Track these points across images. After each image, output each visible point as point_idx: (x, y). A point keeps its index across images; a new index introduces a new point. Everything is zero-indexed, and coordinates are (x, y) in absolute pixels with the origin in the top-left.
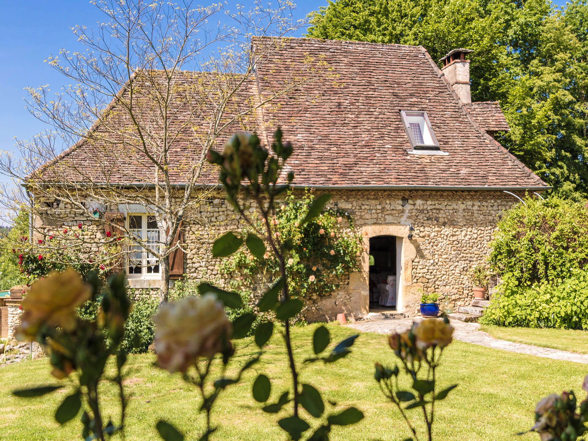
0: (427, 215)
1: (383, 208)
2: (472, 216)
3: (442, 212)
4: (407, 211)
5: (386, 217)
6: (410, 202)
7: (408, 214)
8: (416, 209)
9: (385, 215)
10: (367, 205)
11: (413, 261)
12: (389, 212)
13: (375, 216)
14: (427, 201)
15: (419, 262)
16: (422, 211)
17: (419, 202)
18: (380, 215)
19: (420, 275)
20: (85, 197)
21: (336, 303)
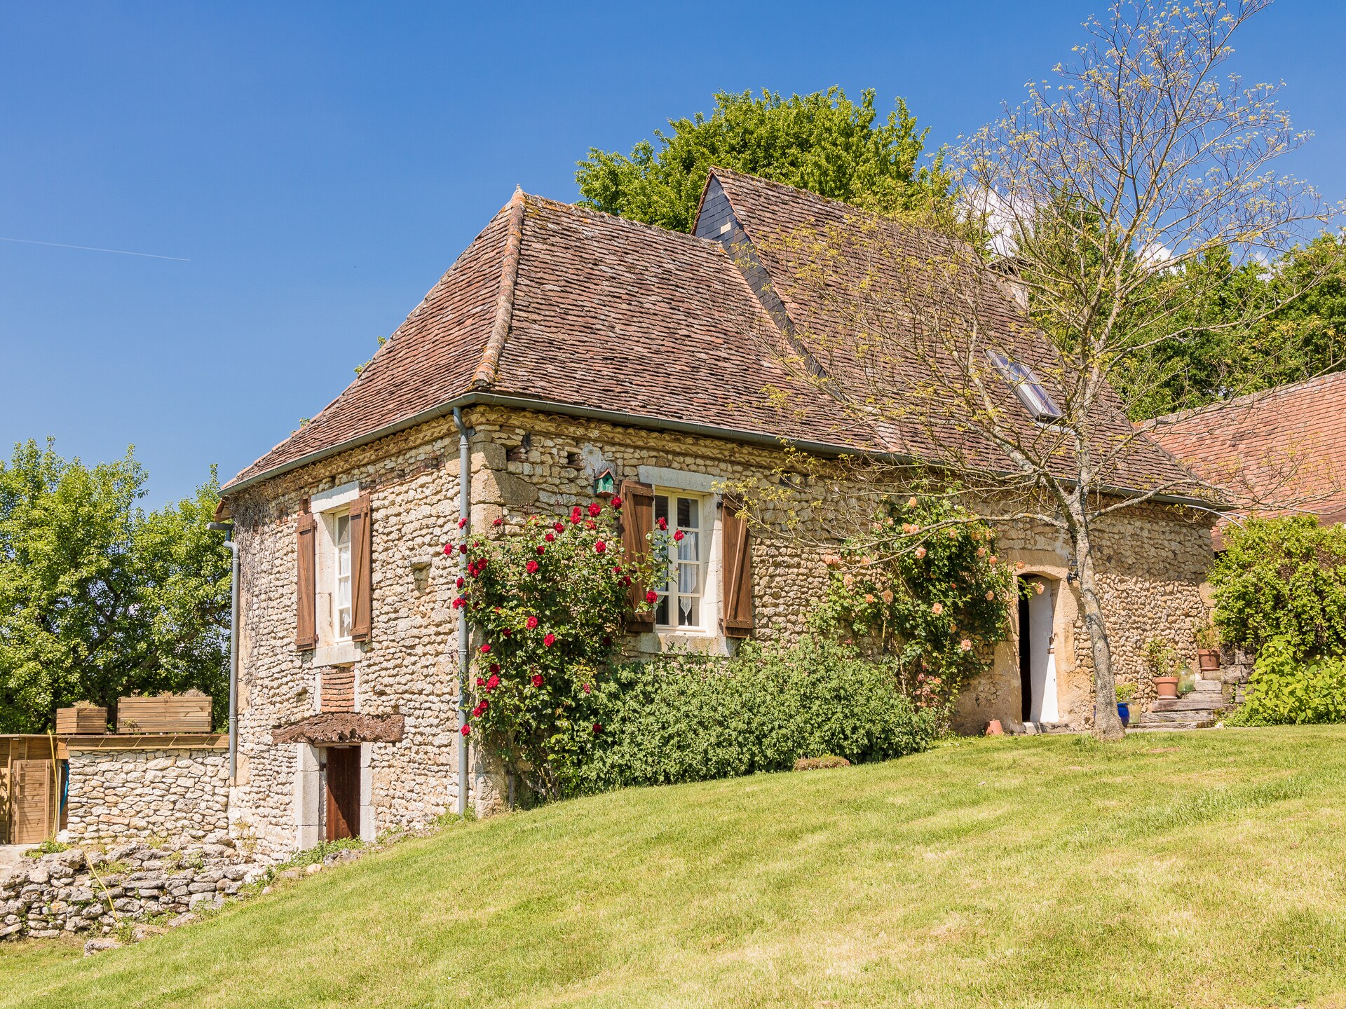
2: (1142, 547)
5: (1037, 537)
7: (1064, 536)
9: (1035, 534)
11: (1073, 625)
12: (1040, 529)
13: (1022, 534)
15: (1081, 628)
18: (1029, 532)
19: (1085, 652)
20: (578, 441)
21: (977, 699)
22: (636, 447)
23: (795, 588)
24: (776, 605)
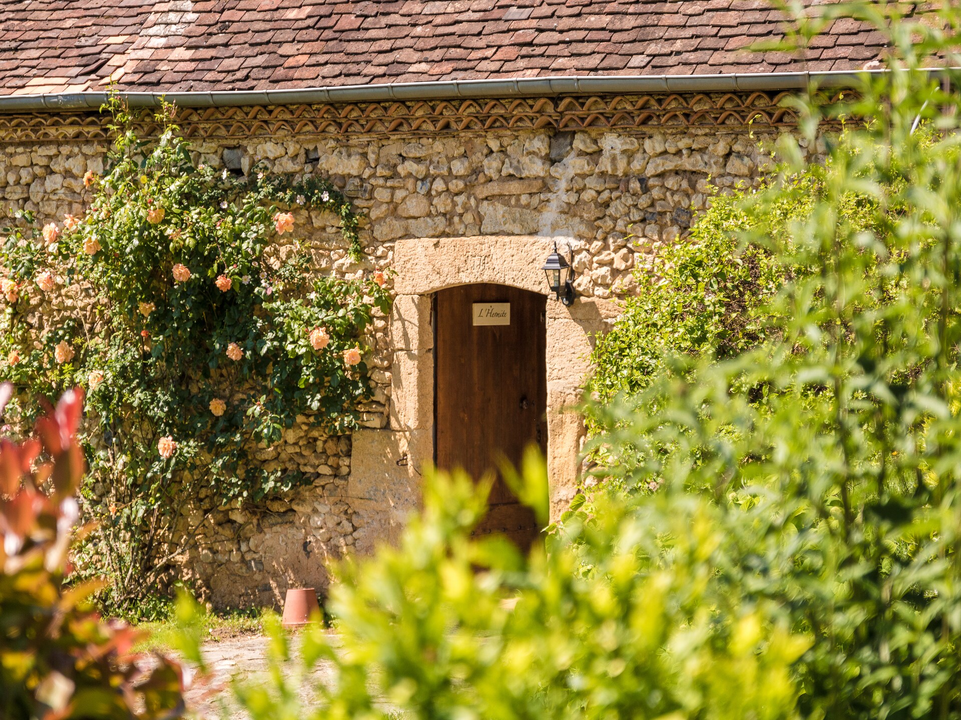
0: (644, 201)
1: (476, 171)
3: (703, 184)
4: (563, 185)
5: (485, 207)
6: (579, 143)
7: (565, 198)
8: (603, 174)
9: (479, 201)
10: (418, 160)
12: (494, 189)
13: (441, 204)
14: (642, 137)
16: (619, 183)
17: (612, 143)
18: (460, 199)
21: (306, 544)
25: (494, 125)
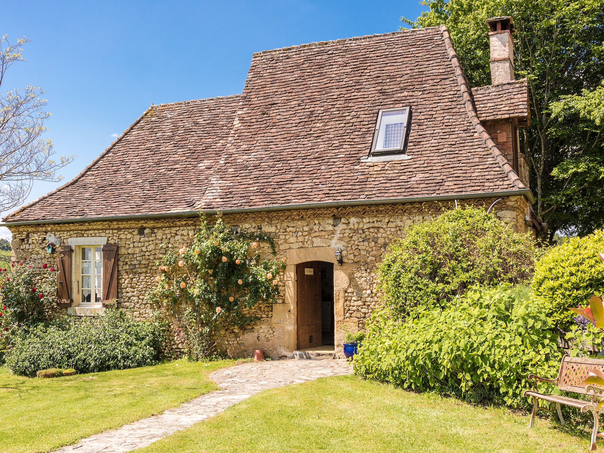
0: (363, 236)
1: (311, 229)
3: (381, 230)
4: (338, 232)
5: (314, 239)
6: (343, 220)
7: (339, 236)
8: (350, 229)
9: (312, 238)
10: (293, 227)
11: (346, 292)
12: (317, 234)
13: (301, 239)
14: (362, 218)
15: (353, 293)
16: (356, 231)
17: (353, 220)
18: (307, 237)
19: (354, 308)
20: (46, 232)
21: (258, 337)
22: (68, 231)
23: (143, 283)
24: (133, 292)
25: (316, 216)
